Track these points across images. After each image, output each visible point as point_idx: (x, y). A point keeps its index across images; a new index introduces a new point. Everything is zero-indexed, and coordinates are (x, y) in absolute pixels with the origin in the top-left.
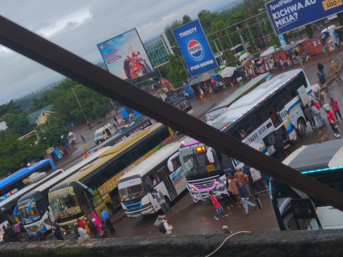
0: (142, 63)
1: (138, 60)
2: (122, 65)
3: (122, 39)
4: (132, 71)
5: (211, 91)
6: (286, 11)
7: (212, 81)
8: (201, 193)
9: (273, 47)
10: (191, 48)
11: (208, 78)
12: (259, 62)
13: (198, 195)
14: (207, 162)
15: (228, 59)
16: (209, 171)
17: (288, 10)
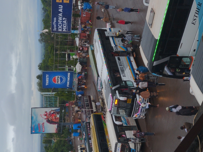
0: (52, 112)
1: (50, 114)
2: (49, 124)
3: (34, 118)
4: (54, 120)
5: (85, 81)
6: (60, 23)
7: (80, 78)
8: (141, 112)
9: (76, 38)
10: (57, 82)
11: (77, 79)
12: (81, 48)
13: (141, 115)
14: (125, 101)
15: (72, 64)
16: (130, 102)
17: (60, 22)
